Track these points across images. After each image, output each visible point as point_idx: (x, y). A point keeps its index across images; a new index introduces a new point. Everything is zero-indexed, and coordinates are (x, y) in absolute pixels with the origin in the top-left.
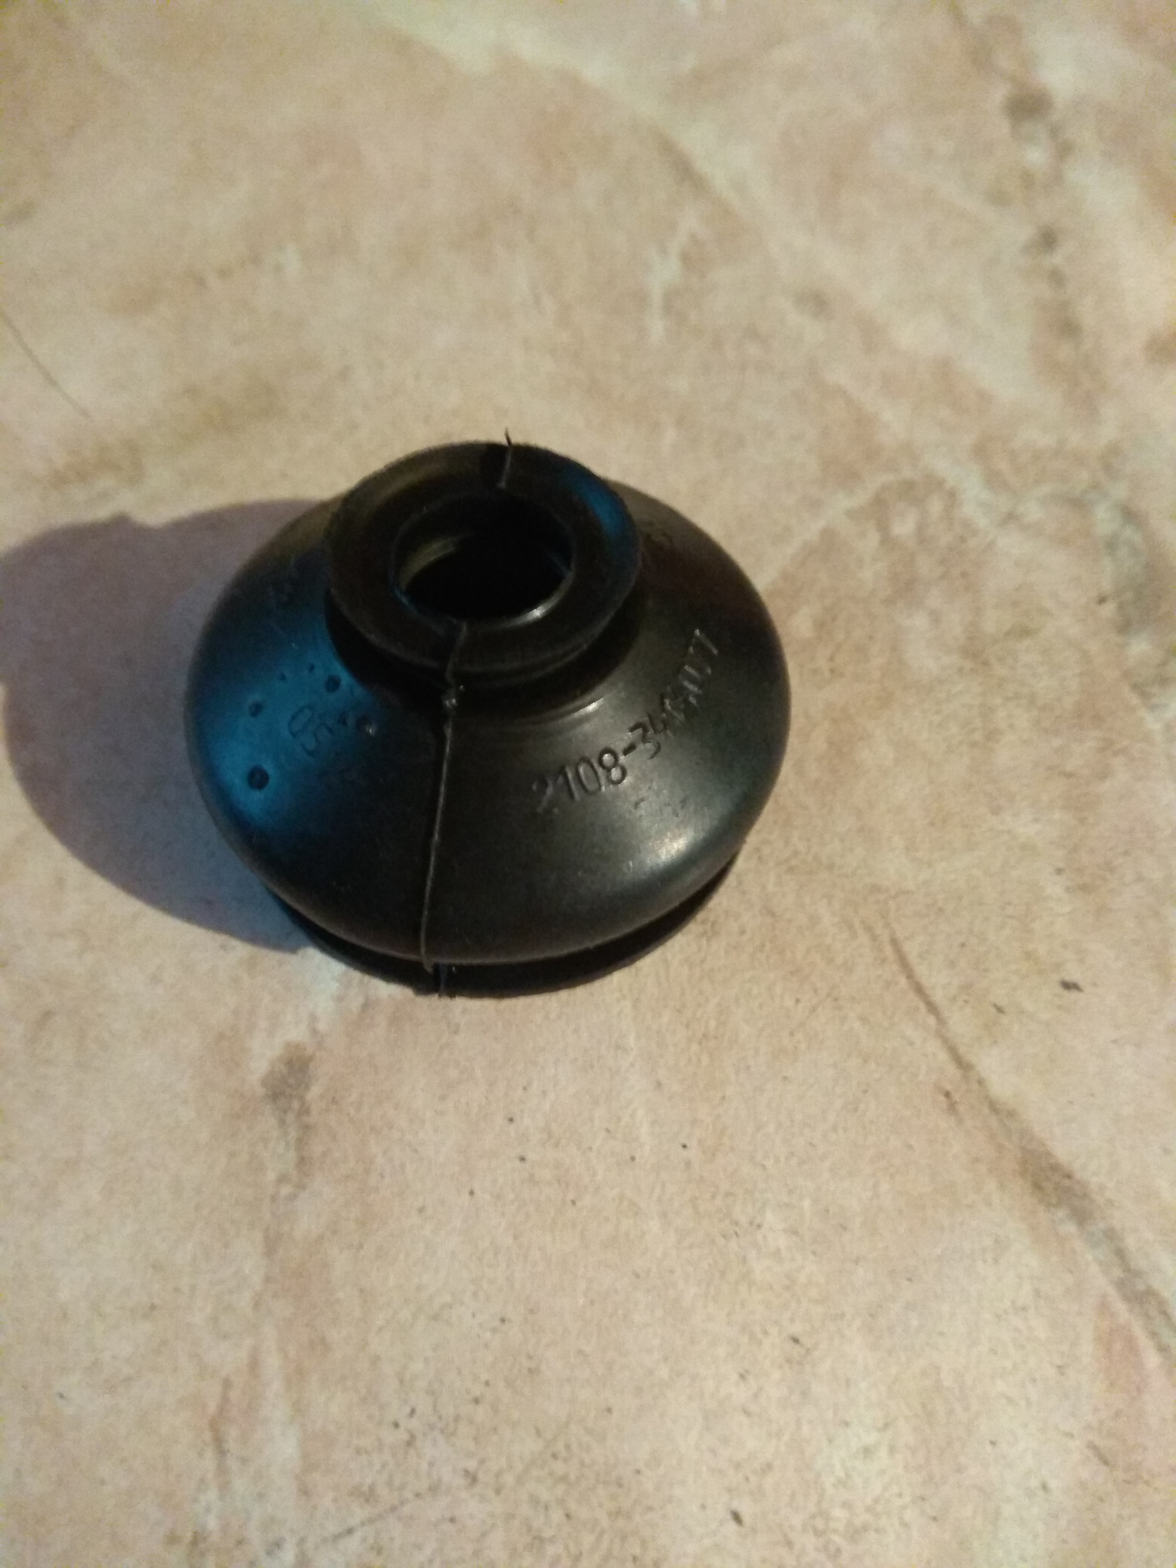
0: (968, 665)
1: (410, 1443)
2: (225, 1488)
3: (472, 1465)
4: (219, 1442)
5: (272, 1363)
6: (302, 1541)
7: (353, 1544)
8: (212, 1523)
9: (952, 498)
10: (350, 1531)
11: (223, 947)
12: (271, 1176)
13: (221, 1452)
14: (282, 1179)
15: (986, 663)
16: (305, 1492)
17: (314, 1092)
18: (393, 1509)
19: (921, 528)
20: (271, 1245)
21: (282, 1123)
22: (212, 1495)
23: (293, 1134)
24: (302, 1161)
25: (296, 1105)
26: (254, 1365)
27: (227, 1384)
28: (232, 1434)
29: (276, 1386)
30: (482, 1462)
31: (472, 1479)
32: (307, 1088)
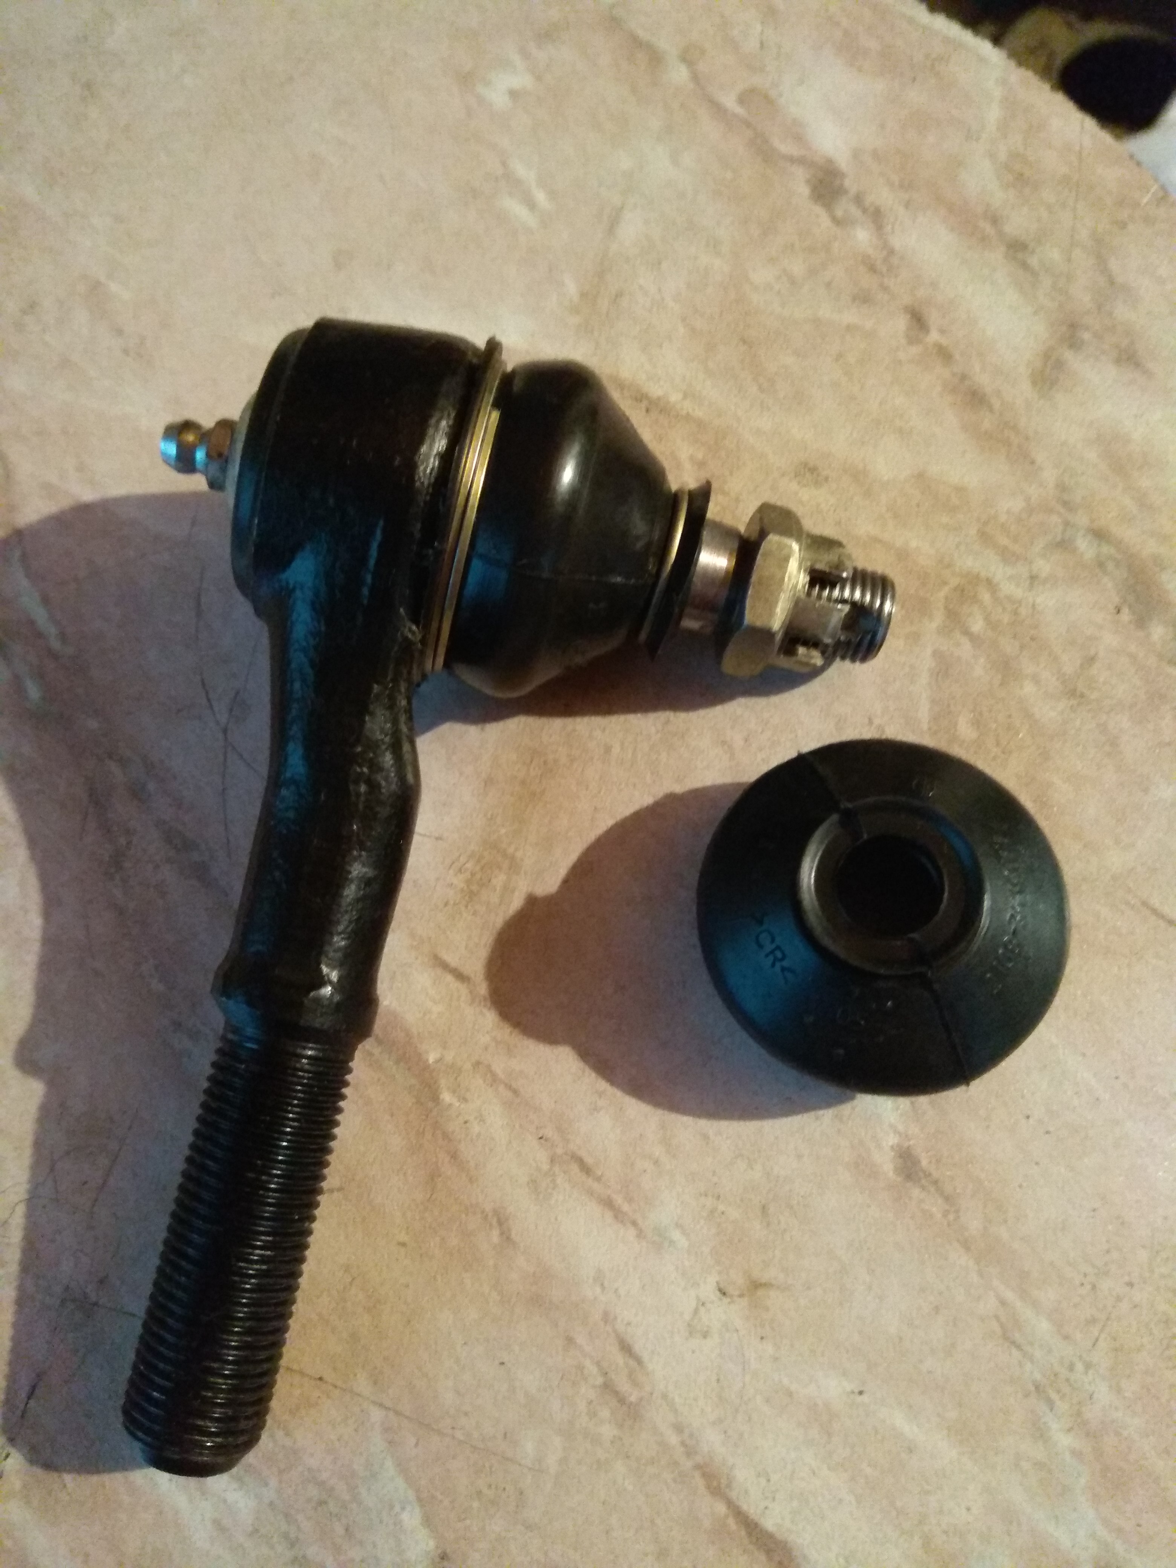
0: (1074, 702)
1: (1094, 1287)
2: (1032, 1359)
3: (1126, 1279)
4: (1013, 1343)
5: (1010, 1296)
6: (1080, 1357)
7: (1102, 1344)
8: (1038, 1376)
9: (990, 584)
10: (1097, 1340)
11: (817, 1118)
12: (939, 1216)
13: (1019, 1347)
14: (946, 1214)
15: (1082, 696)
16: (1066, 1337)
17: (924, 1163)
18: (1108, 1319)
19: (987, 619)
20: (966, 1245)
21: (923, 1188)
22: (1028, 1366)
23: (932, 1189)
24: (947, 1199)
25: (921, 1174)
26: (1003, 1303)
27: (997, 1317)
28: (1017, 1336)
29: (1019, 1304)
30: (1129, 1274)
31: (1130, 1284)
32: (919, 1162)
